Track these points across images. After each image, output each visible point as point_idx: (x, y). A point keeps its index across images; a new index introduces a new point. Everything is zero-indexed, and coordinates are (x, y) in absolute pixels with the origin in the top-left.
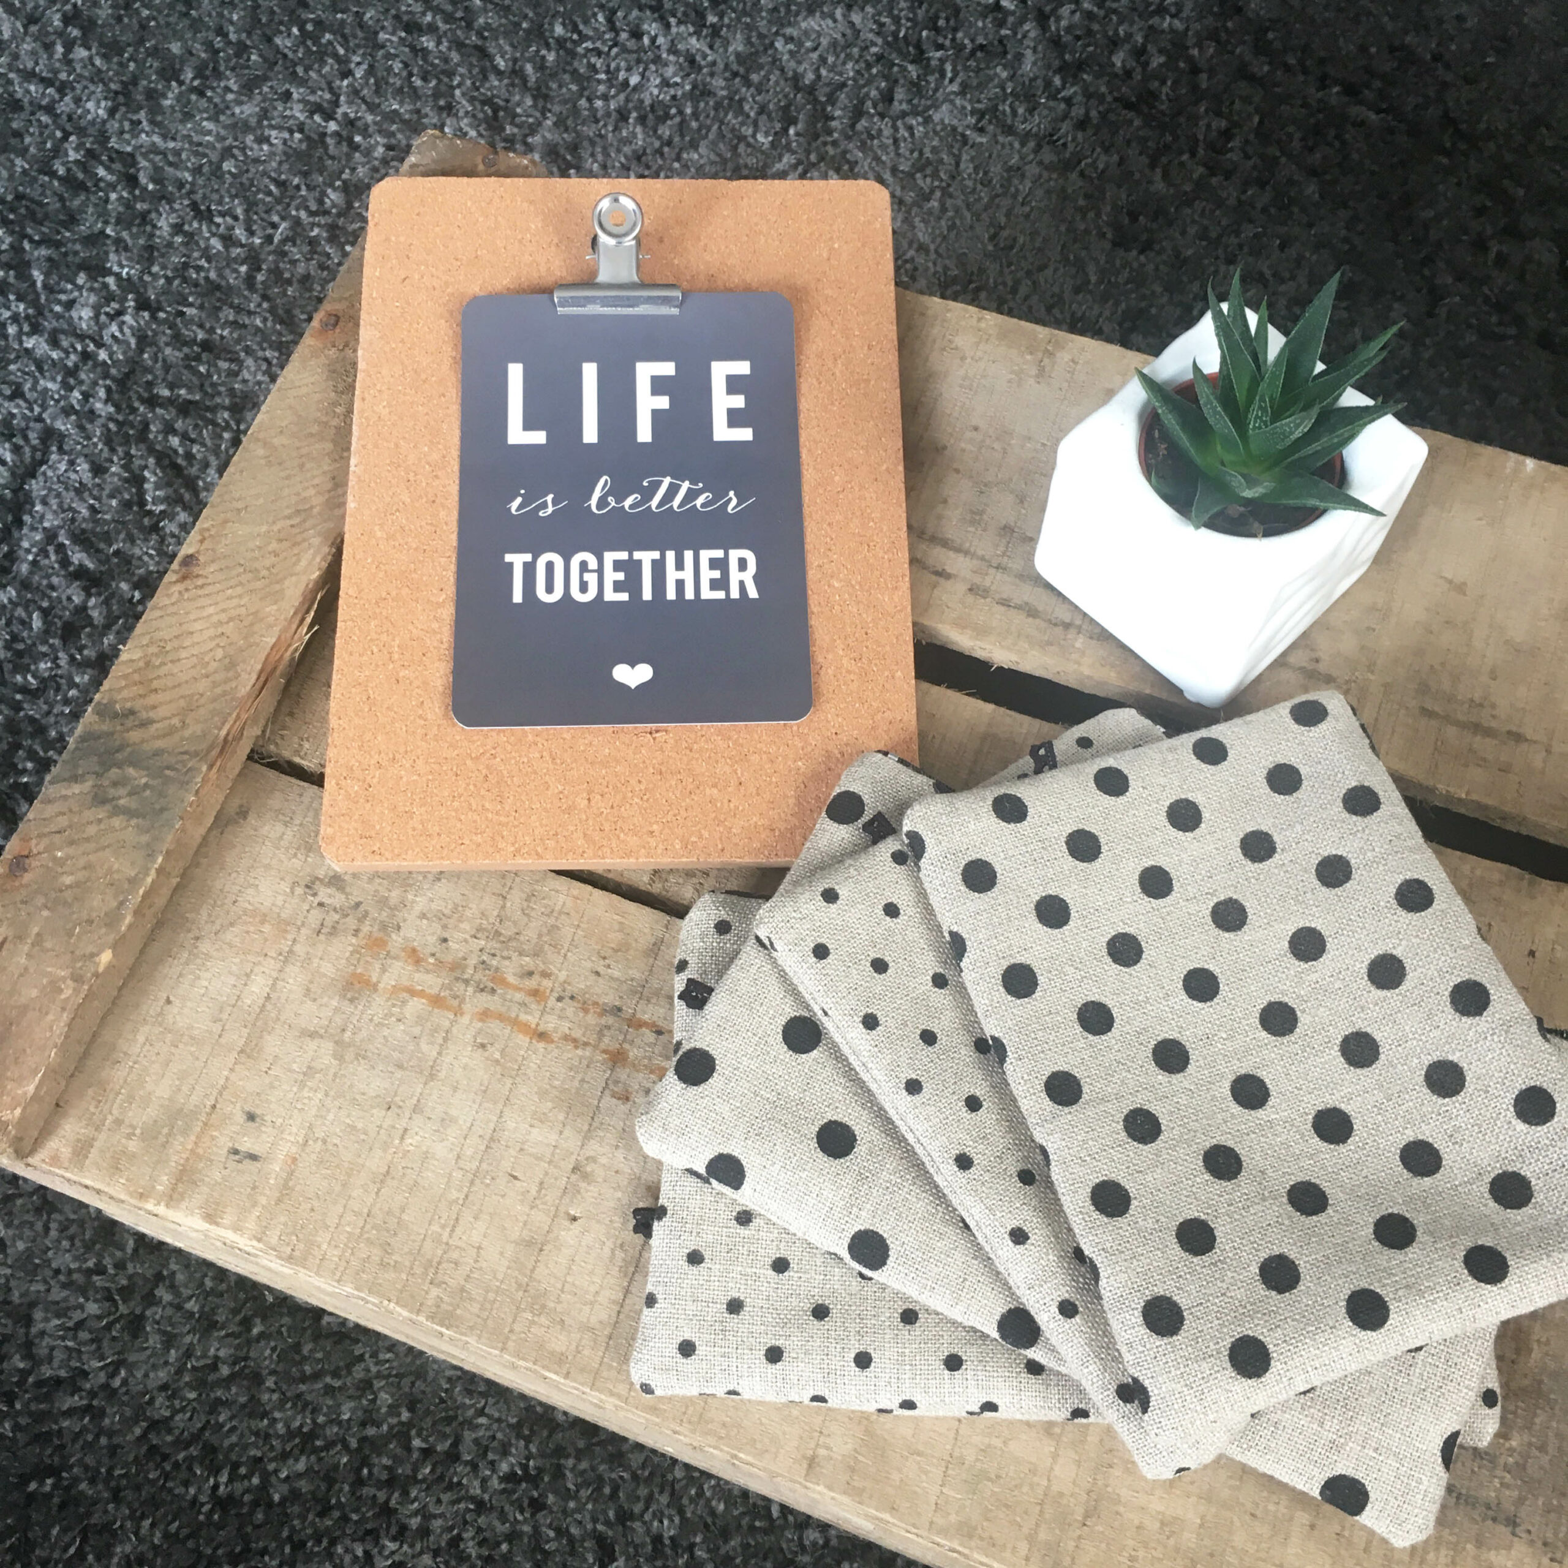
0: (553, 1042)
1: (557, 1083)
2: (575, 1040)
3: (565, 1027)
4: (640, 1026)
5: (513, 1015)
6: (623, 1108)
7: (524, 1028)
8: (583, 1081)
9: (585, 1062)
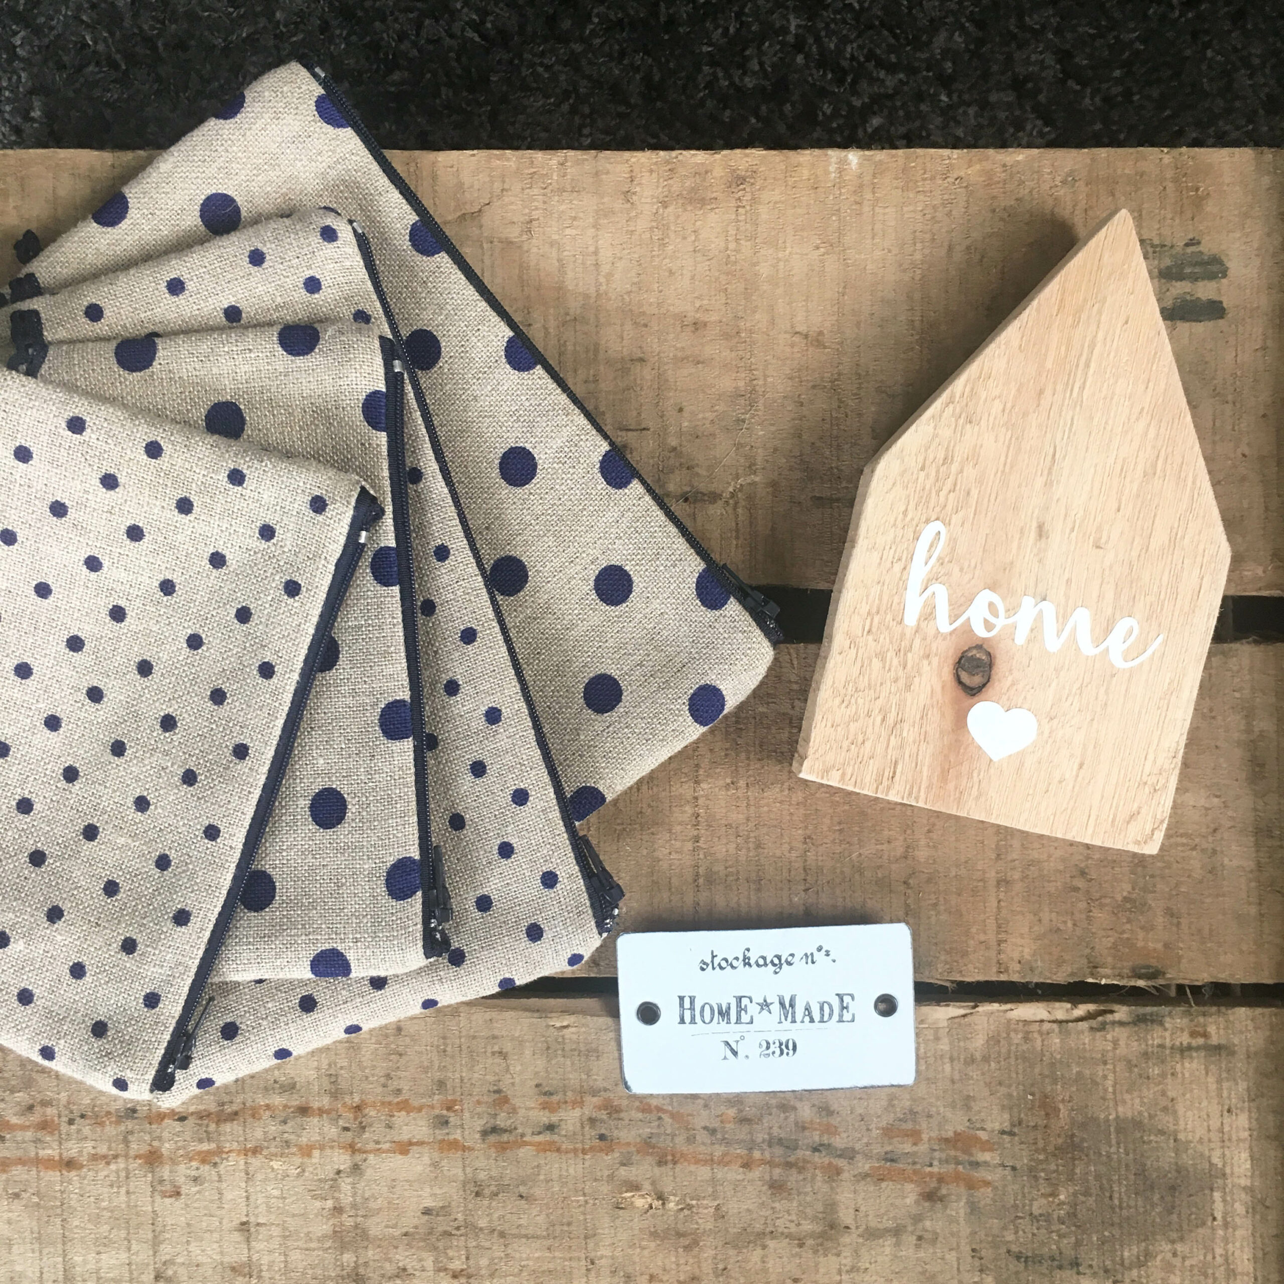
0: (82, 1166)
1: (105, 1204)
2: (104, 1157)
3: (88, 1147)
4: (162, 1120)
5: (33, 1154)
6: (179, 1203)
7: (48, 1164)
8: (128, 1192)
9: (123, 1174)
